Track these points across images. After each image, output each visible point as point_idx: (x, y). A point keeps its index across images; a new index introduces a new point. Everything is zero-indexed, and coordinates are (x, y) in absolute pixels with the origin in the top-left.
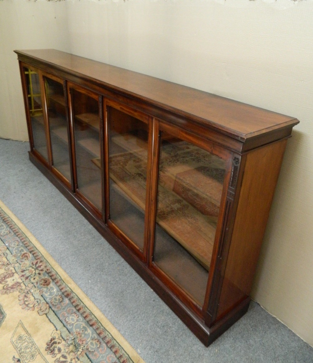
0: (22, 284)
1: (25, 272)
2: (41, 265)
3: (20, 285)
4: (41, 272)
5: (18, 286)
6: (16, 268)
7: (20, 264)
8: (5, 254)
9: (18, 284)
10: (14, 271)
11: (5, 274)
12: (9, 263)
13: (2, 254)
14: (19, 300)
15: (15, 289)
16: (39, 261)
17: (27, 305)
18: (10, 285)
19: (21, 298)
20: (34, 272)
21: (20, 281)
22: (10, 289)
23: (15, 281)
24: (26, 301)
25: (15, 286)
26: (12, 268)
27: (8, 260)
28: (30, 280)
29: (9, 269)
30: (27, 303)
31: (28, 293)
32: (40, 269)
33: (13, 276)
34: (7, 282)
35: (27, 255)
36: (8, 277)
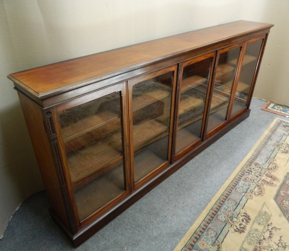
0: (266, 173)
1: (257, 175)
2: (247, 170)
3: (267, 174)
4: (252, 168)
5: (268, 175)
6: (258, 181)
7: (254, 180)
8: (251, 191)
9: (267, 175)
10: (261, 181)
11: (266, 184)
12: (257, 186)
13: (253, 193)
14: (275, 171)
15: (271, 175)
16: (244, 172)
17: (276, 167)
18: (271, 179)
19: (274, 170)
20: (254, 171)
21: (264, 175)
22: (273, 178)
23: (266, 177)
24: (274, 168)
25: (270, 176)
26: (260, 182)
27: (255, 188)
28: (260, 171)
29: (261, 184)
30: (274, 167)
31: (269, 169)
32: (250, 170)
33: (264, 180)
34: (270, 181)
35: (244, 179)
36: (267, 181)
